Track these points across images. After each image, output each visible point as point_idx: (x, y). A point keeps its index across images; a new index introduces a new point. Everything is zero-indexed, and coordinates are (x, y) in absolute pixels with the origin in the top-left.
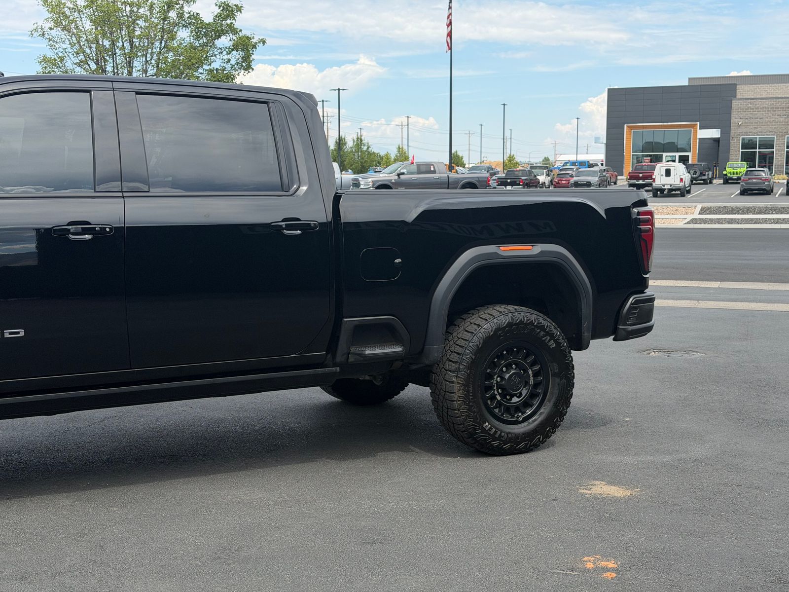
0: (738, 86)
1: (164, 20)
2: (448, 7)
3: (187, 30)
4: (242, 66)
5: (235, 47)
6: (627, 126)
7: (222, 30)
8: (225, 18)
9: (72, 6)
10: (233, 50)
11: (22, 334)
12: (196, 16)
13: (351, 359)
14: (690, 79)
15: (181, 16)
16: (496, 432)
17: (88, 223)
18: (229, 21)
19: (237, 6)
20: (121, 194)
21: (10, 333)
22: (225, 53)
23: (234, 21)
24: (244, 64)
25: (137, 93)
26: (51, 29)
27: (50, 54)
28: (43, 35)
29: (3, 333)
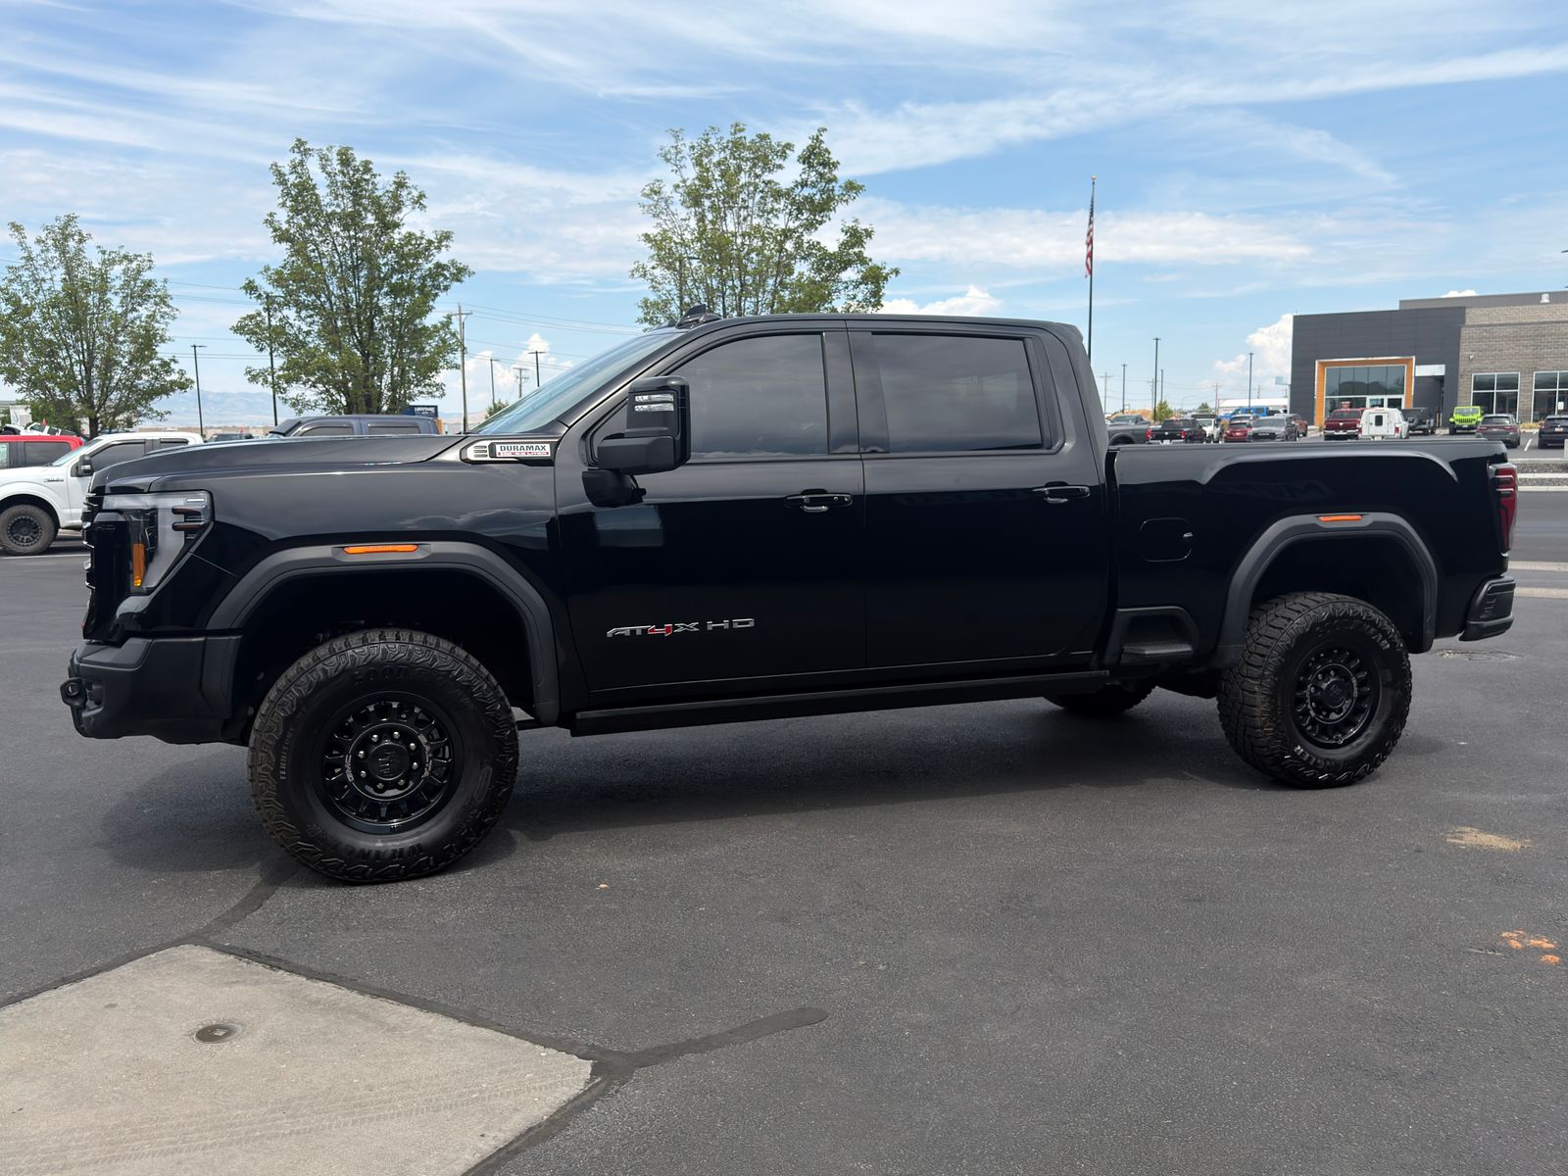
0: (1467, 311)
1: (780, 251)
2: (1088, 222)
3: (807, 263)
4: (870, 302)
5: (864, 280)
6: (1320, 363)
7: (849, 260)
8: (852, 247)
9: (678, 241)
10: (861, 283)
11: (751, 622)
12: (816, 246)
13: (1125, 660)
14: (1401, 302)
15: (799, 246)
16: (1310, 758)
17: (824, 492)
18: (856, 250)
19: (866, 230)
20: (858, 456)
21: (740, 623)
22: (851, 287)
23: (862, 249)
24: (873, 300)
25: (874, 333)
26: (653, 268)
27: (652, 297)
28: (645, 275)
29: (731, 624)
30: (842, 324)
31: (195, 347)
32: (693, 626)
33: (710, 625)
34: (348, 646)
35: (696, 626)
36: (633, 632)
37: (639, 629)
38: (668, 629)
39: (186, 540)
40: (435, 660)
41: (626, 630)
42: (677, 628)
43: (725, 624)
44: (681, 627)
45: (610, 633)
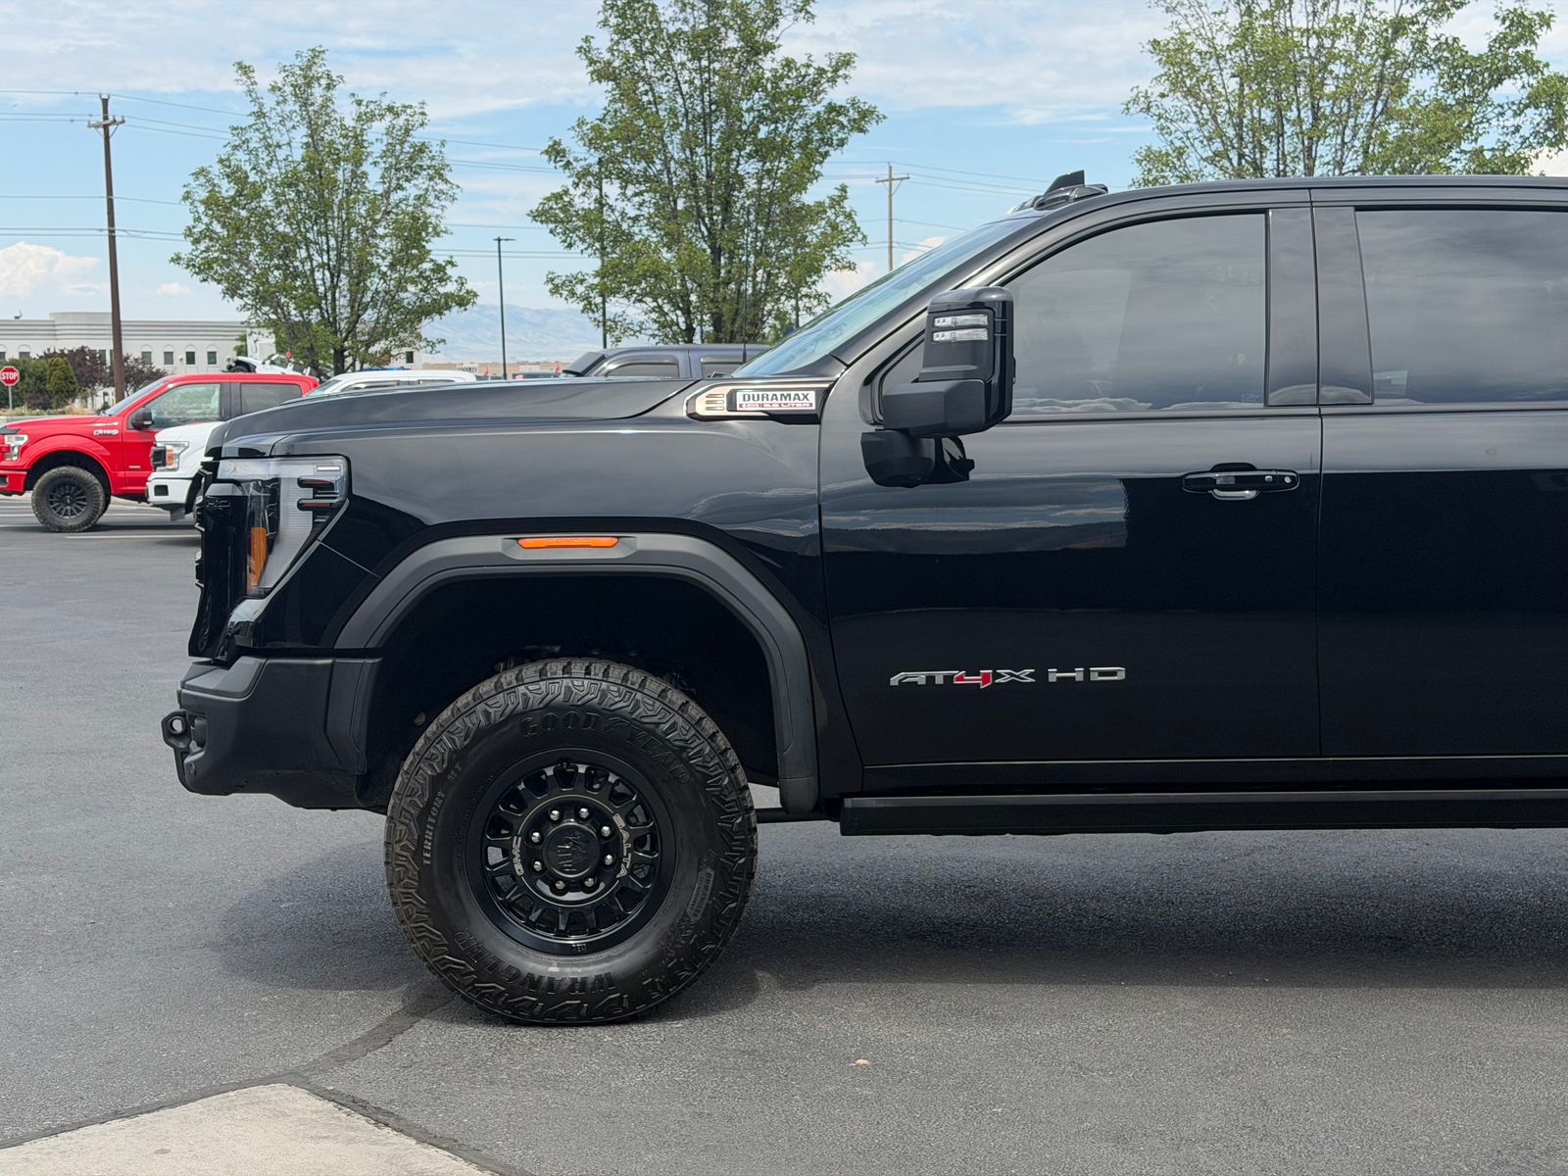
1: (1385, 58)
3: (1432, 74)
4: (1546, 138)
5: (1533, 101)
7: (1507, 68)
8: (1515, 43)
9: (1205, 48)
10: (1527, 106)
11: (1121, 675)
12: (1452, 45)
15: (1420, 46)
17: (1251, 468)
18: (1521, 49)
19: (1541, 15)
20: (1315, 411)
21: (1101, 674)
22: (1509, 113)
23: (1533, 47)
24: (1550, 134)
25: (1358, 209)
26: (1163, 96)
27: (1159, 144)
28: (1148, 108)
29: (1087, 674)
30: (1304, 195)
31: (499, 240)
32: (1025, 675)
33: (1053, 675)
34: (520, 681)
35: (1029, 675)
36: (931, 679)
37: (939, 677)
38: (986, 678)
39: (314, 524)
40: (636, 706)
41: (920, 678)
42: (1001, 676)
43: (1078, 674)
44: (1006, 675)
45: (894, 681)
